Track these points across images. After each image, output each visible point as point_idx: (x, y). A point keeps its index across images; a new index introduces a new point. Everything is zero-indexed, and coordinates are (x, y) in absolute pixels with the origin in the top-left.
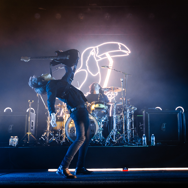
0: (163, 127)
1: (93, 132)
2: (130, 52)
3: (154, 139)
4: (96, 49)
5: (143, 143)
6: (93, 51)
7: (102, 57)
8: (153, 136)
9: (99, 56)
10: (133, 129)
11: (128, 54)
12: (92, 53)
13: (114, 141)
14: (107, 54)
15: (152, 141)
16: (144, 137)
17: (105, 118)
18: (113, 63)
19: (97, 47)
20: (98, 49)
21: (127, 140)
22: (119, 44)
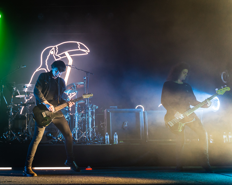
0: (125, 126)
1: (56, 130)
2: (89, 51)
3: (117, 137)
4: (55, 48)
5: (106, 142)
6: (53, 50)
7: (61, 56)
8: (116, 134)
9: (58, 55)
10: (94, 128)
11: (87, 53)
12: (51, 52)
13: (77, 139)
14: (66, 53)
15: (114, 140)
16: (107, 135)
17: (67, 116)
18: (72, 62)
19: (57, 46)
20: (57, 48)
21: (89, 138)
22: (78, 43)
